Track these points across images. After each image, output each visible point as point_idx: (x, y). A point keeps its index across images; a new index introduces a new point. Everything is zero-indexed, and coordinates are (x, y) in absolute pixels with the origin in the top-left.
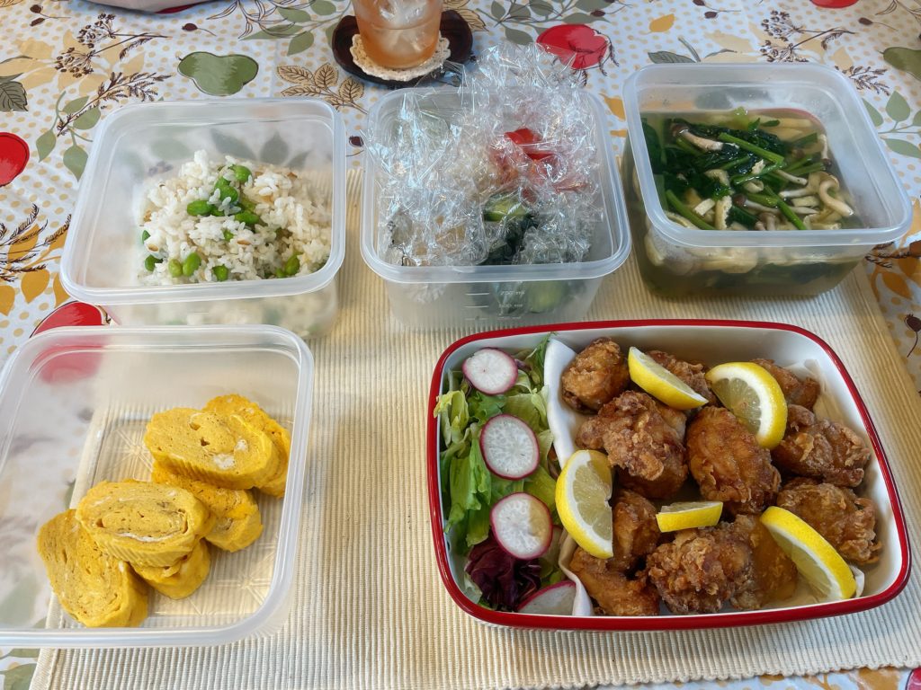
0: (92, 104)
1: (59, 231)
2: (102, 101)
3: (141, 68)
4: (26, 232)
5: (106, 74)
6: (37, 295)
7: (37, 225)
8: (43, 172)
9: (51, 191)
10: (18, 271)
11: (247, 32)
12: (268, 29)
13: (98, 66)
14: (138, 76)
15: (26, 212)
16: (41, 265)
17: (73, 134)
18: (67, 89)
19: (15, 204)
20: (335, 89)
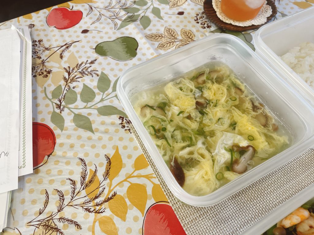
0: (66, 88)
1: (107, 168)
2: (70, 84)
3: (77, 60)
4: (88, 177)
5: (60, 70)
6: (126, 213)
7: (90, 170)
8: (69, 137)
9: (83, 146)
10: (102, 203)
11: (116, 25)
12: (125, 20)
13: (52, 67)
14: (80, 65)
15: (78, 165)
16: (112, 193)
17: (69, 108)
18: (46, 85)
19: (68, 163)
20: (180, 38)
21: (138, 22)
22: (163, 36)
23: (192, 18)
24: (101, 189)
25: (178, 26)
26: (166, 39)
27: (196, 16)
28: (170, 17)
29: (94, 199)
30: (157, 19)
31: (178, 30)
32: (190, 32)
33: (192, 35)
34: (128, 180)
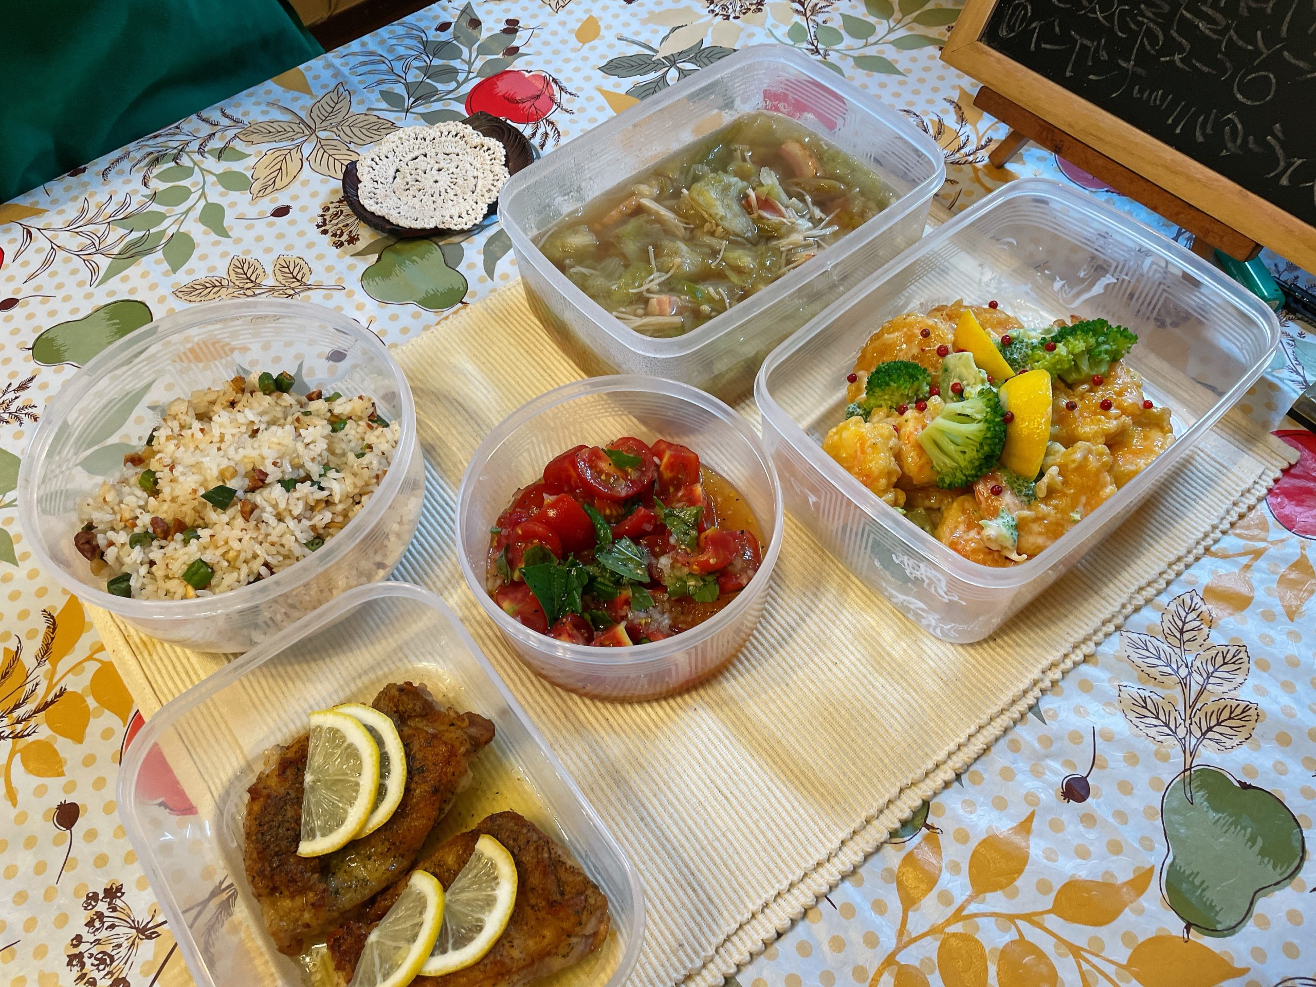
1: (45, 638)
6: (85, 727)
7: (6, 649)
10: (30, 716)
11: (94, 271)
12: (120, 254)
16: (57, 690)
20: (270, 281)
21: (159, 254)
22: (225, 283)
23: (311, 221)
24: (29, 687)
25: (268, 250)
26: (231, 290)
27: (321, 213)
28: (249, 227)
29: (11, 712)
30: (214, 237)
31: (268, 262)
32: (301, 262)
33: (306, 270)
34: (95, 656)
